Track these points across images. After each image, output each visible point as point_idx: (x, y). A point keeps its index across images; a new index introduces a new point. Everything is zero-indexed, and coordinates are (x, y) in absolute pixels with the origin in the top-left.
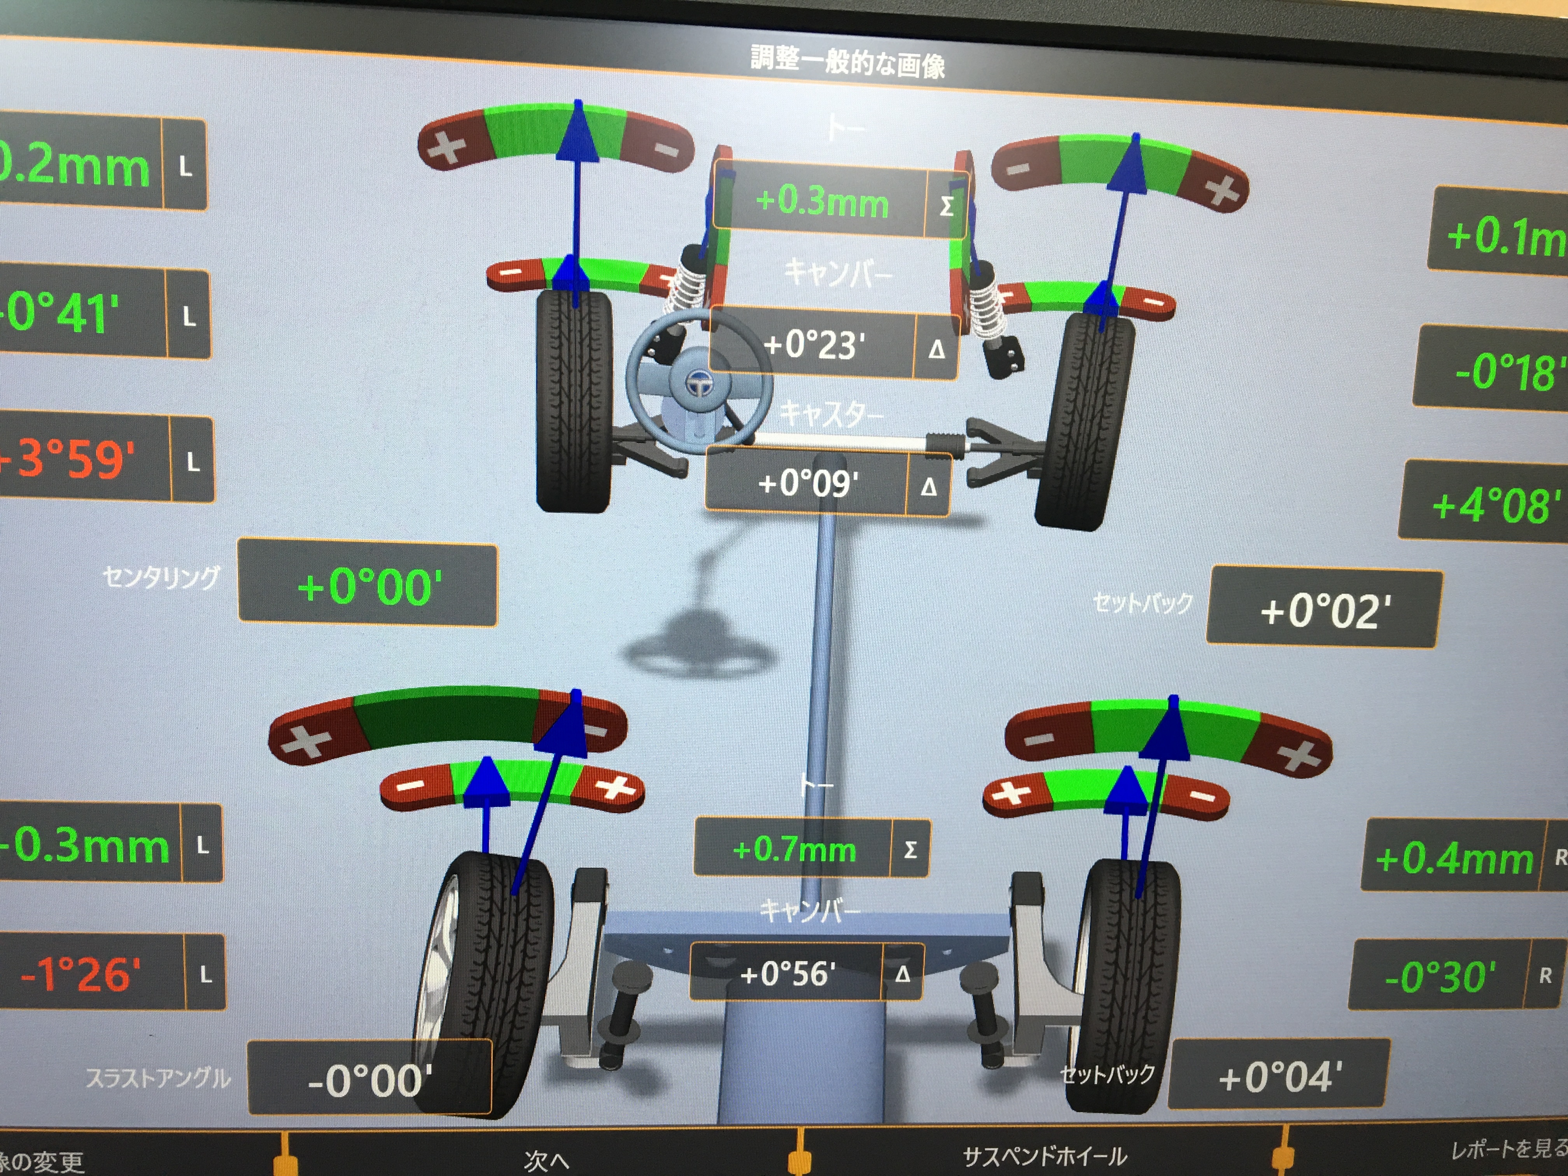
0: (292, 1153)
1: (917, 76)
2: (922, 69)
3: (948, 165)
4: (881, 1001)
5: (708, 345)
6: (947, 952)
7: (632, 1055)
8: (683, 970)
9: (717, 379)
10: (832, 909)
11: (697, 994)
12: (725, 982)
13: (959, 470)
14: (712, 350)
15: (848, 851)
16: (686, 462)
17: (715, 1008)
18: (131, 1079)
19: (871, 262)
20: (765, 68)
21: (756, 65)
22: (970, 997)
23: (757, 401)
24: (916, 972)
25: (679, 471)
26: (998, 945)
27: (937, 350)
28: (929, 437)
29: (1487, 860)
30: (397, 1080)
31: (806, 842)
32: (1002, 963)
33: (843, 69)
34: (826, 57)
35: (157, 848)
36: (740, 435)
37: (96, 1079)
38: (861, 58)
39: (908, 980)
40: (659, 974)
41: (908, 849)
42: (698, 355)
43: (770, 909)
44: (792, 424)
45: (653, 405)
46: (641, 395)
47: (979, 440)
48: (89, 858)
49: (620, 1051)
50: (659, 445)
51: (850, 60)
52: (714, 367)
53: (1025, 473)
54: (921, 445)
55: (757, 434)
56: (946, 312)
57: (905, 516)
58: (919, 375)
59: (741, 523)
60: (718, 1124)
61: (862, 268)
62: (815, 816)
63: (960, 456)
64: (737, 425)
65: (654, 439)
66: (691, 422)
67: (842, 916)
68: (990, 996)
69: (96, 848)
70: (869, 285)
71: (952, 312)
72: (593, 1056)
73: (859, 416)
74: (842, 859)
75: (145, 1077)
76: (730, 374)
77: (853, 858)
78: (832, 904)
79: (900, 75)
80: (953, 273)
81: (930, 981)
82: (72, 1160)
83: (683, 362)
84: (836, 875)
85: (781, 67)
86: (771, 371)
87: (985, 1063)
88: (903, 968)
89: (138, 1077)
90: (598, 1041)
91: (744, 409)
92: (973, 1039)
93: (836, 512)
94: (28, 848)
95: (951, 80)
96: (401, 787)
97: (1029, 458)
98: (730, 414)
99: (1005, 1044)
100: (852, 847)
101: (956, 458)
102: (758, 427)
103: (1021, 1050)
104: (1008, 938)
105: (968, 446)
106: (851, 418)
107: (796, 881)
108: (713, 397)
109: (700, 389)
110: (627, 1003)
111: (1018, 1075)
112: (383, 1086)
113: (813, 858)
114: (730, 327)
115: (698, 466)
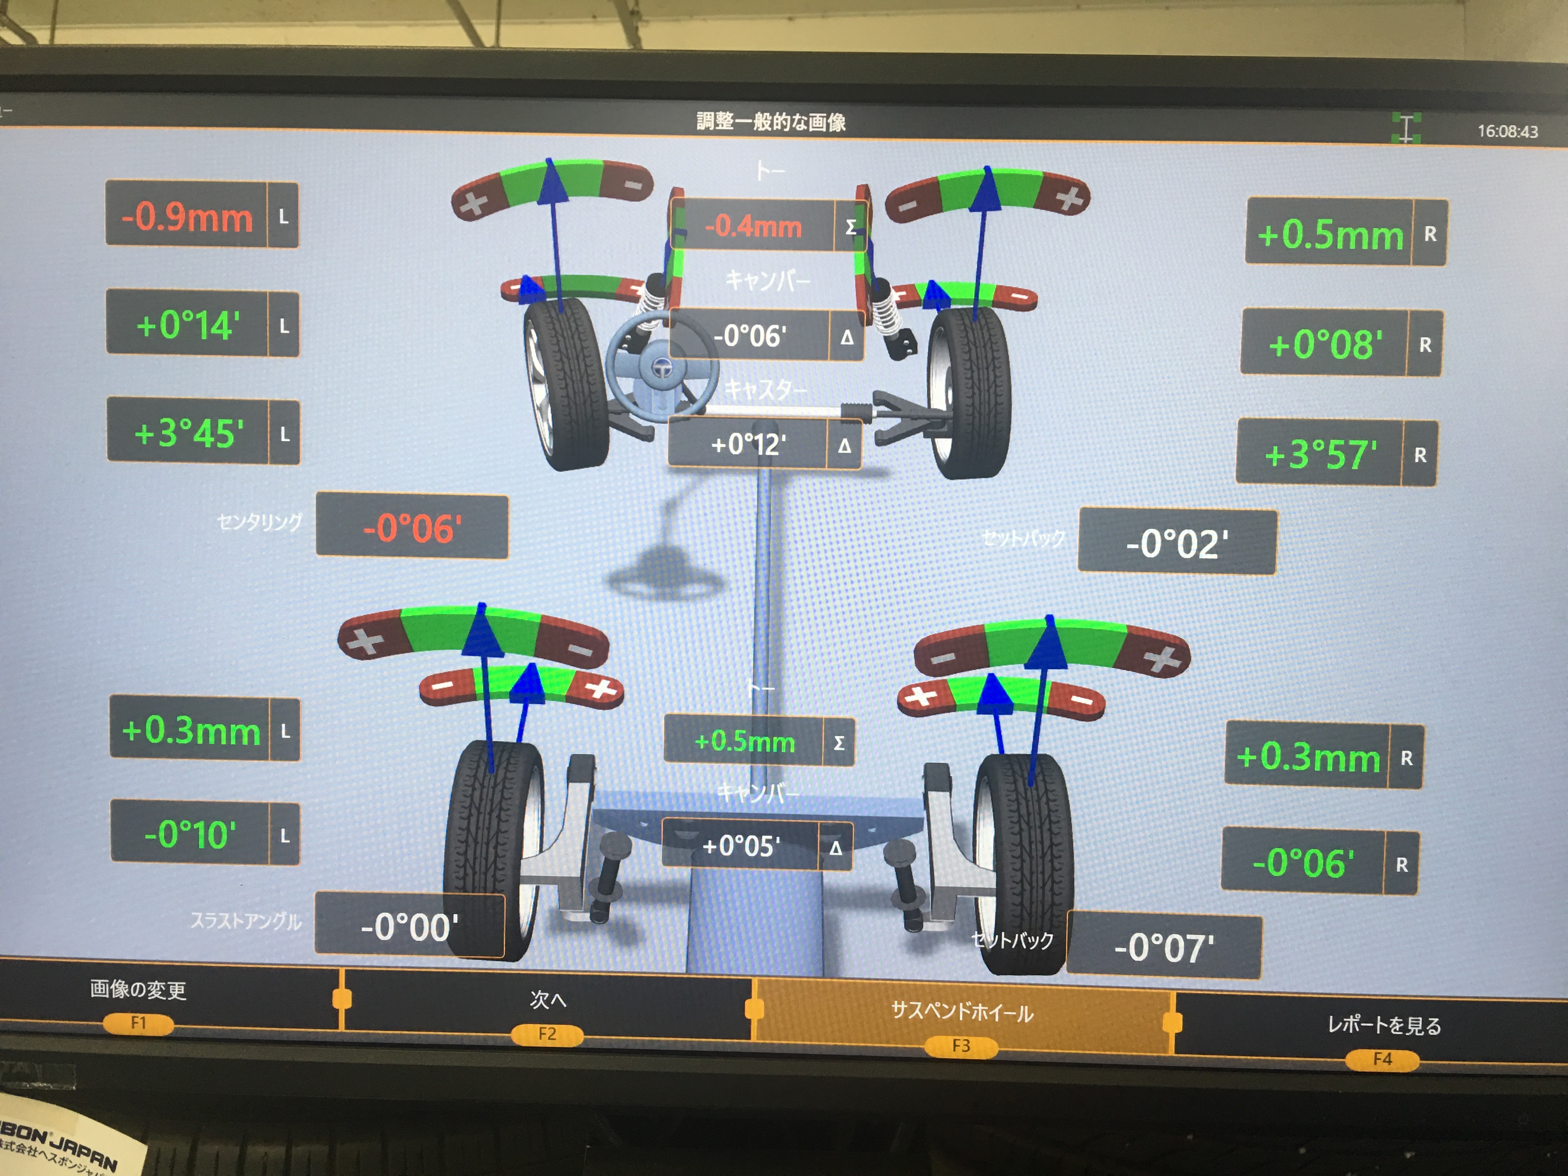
0: (347, 987)
1: (824, 130)
2: (828, 125)
3: (851, 196)
4: (818, 871)
5: (668, 337)
6: (873, 830)
7: (616, 911)
8: (657, 841)
9: (674, 364)
10: (776, 792)
11: (668, 861)
12: (689, 852)
13: (868, 432)
14: (673, 343)
15: (788, 744)
16: (653, 429)
17: (682, 873)
18: (225, 923)
19: (793, 271)
20: (707, 129)
21: (701, 127)
22: (892, 870)
23: (706, 381)
24: (847, 847)
25: (647, 436)
26: (915, 825)
27: (848, 338)
28: (844, 406)
29: (1336, 759)
30: (430, 928)
31: (753, 735)
32: (918, 840)
33: (767, 127)
34: (754, 119)
35: (251, 734)
36: (694, 407)
37: (199, 922)
38: (781, 119)
39: (840, 853)
40: (638, 844)
41: (836, 743)
42: (661, 346)
43: (725, 791)
44: (735, 398)
45: (627, 385)
46: (618, 379)
47: (883, 408)
48: (200, 741)
49: (607, 907)
50: (632, 416)
51: (772, 121)
52: (673, 354)
53: (921, 434)
54: (836, 413)
55: (708, 407)
56: (853, 307)
57: (826, 469)
58: (835, 358)
59: (696, 478)
60: (687, 973)
61: (786, 275)
62: (760, 714)
63: (869, 421)
64: (692, 400)
65: (628, 411)
66: (655, 398)
67: (786, 798)
68: (909, 869)
69: (206, 733)
70: (792, 289)
71: (859, 307)
72: (585, 911)
73: (787, 391)
74: (784, 750)
75: (236, 920)
76: (686, 362)
77: (792, 750)
78: (776, 789)
79: (811, 130)
80: (858, 278)
81: (859, 855)
82: (177, 990)
83: (649, 351)
84: (779, 763)
85: (720, 128)
86: (718, 357)
87: (907, 927)
88: (836, 844)
89: (231, 921)
90: (588, 899)
91: (698, 387)
92: (896, 905)
93: (770, 465)
94: (155, 734)
95: (851, 132)
96: (435, 687)
97: (925, 422)
98: (686, 391)
99: (923, 910)
100: (792, 741)
101: (865, 423)
102: (708, 401)
103: (938, 917)
104: (922, 820)
105: (874, 413)
106: (782, 392)
107: (745, 768)
108: (673, 378)
109: (663, 372)
110: (611, 868)
111: (935, 938)
112: (419, 931)
113: (759, 749)
114: (684, 324)
115: (662, 432)
